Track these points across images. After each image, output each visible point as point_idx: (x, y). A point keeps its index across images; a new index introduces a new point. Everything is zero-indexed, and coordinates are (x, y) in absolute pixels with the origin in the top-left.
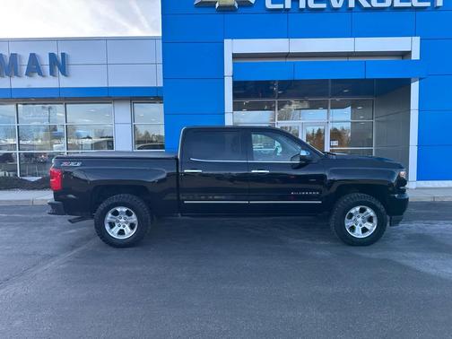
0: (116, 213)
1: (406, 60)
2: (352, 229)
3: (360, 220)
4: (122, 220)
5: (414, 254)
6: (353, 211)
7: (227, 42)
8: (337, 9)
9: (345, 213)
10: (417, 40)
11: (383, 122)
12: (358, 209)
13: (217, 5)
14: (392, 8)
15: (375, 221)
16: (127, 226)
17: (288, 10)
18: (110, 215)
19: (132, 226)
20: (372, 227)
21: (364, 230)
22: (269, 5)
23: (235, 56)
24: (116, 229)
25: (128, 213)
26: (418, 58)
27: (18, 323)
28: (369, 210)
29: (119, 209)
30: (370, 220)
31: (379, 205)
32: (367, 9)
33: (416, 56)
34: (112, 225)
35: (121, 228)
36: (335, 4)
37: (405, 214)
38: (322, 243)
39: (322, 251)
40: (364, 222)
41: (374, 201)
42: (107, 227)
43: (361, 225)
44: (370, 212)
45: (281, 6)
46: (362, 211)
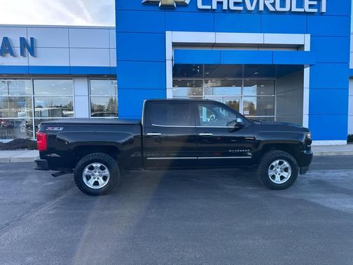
0: (92, 168)
1: (300, 52)
2: (273, 177)
3: (278, 170)
4: (97, 174)
5: (319, 195)
6: (274, 164)
7: (168, 33)
8: (251, 11)
9: (268, 165)
10: (308, 36)
11: (282, 96)
12: (278, 162)
13: (160, 4)
14: (290, 12)
15: (290, 171)
16: (101, 178)
17: (214, 10)
18: (87, 170)
19: (105, 178)
20: (287, 175)
21: (282, 178)
22: (200, 6)
23: (174, 45)
24: (92, 181)
25: (102, 168)
26: (309, 50)
27: (30, 259)
28: (285, 163)
29: (94, 165)
30: (286, 170)
31: (293, 159)
32: (272, 12)
33: (307, 48)
34: (88, 178)
35: (96, 180)
36: (249, 7)
37: (310, 165)
38: (250, 188)
39: (253, 195)
40: (281, 172)
41: (289, 156)
42: (85, 180)
43: (279, 174)
44: (286, 164)
45: (209, 7)
46: (281, 163)
